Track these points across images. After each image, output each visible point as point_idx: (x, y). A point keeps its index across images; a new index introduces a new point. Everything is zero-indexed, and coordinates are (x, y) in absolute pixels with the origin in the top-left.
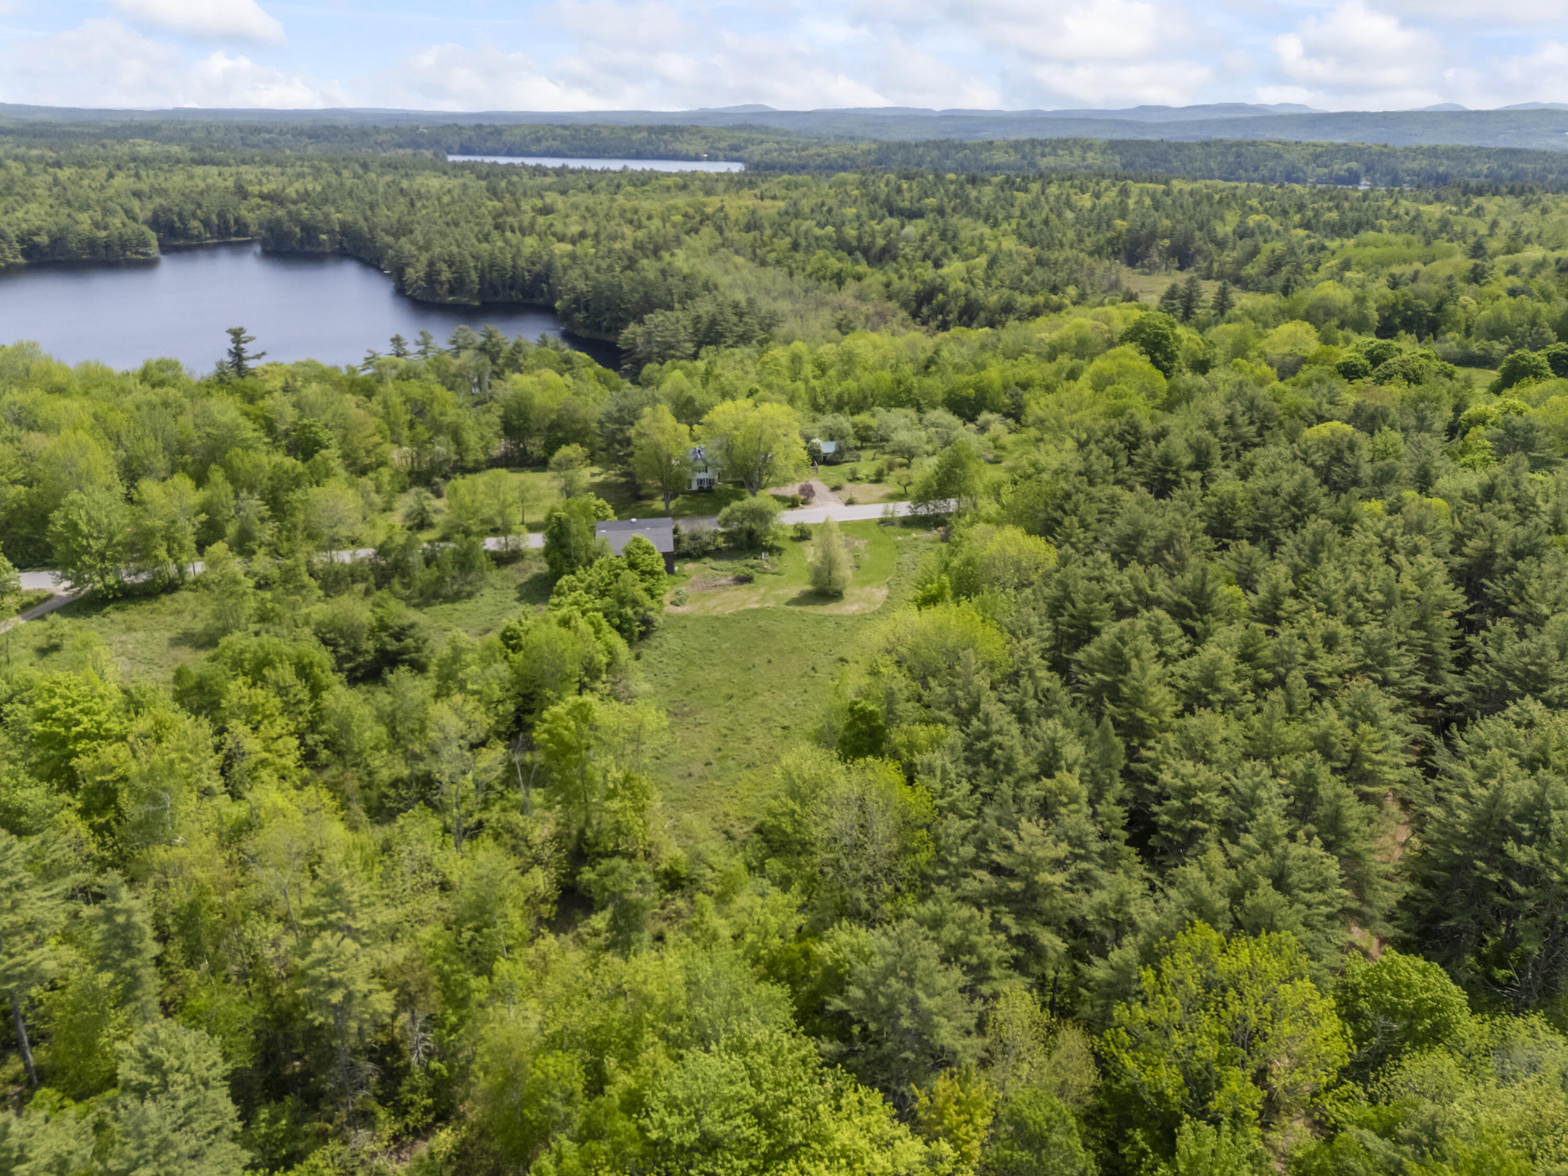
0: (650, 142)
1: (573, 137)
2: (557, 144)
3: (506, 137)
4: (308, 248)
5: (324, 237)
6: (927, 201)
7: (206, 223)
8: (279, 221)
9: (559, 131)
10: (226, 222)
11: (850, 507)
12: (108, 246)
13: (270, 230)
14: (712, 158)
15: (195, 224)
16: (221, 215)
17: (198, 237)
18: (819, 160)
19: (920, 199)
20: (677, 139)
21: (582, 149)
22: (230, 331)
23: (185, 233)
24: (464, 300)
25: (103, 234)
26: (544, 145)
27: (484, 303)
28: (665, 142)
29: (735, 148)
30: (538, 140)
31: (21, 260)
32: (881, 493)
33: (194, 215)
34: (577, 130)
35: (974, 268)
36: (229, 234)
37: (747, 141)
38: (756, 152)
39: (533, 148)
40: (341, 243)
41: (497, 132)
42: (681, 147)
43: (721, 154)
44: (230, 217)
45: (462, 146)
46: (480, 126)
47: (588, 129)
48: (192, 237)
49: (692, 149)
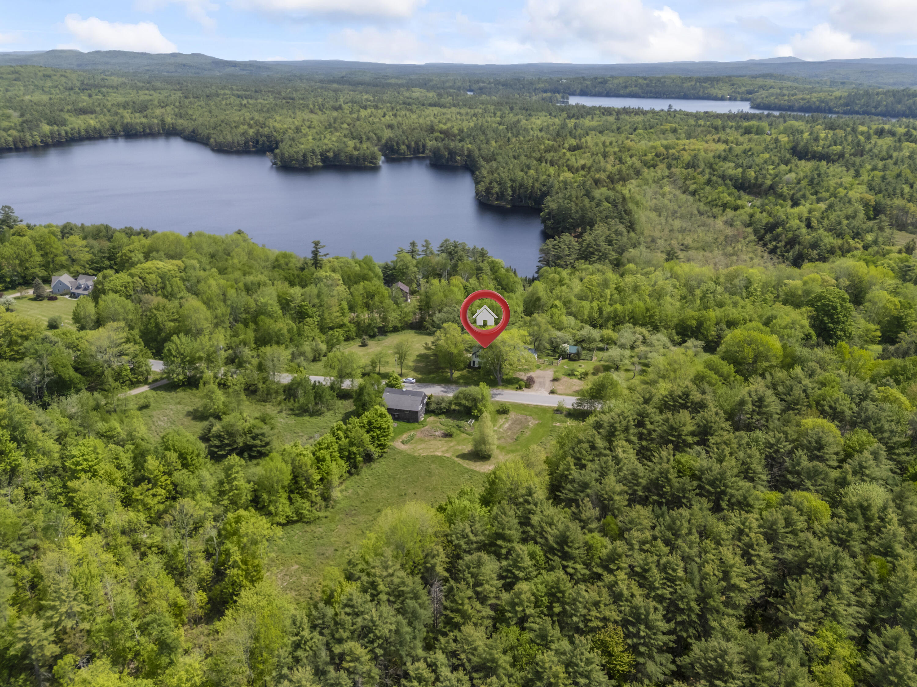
0: (694, 88)
1: (648, 85)
2: (636, 89)
3: (609, 86)
4: (450, 163)
5: (459, 158)
6: (834, 147)
7: (408, 147)
8: (438, 149)
9: (641, 81)
10: (418, 146)
11: (551, 395)
12: (358, 159)
13: (434, 153)
14: (733, 99)
15: (403, 147)
16: (416, 143)
17: (403, 154)
18: (802, 103)
19: (830, 146)
20: (713, 86)
21: (651, 92)
22: (313, 242)
23: (397, 152)
24: (503, 204)
25: (356, 153)
26: (628, 90)
27: (514, 206)
28: (704, 88)
29: (750, 92)
30: (626, 87)
31: (320, 164)
32: (577, 388)
33: (404, 143)
34: (651, 81)
35: (814, 210)
36: (419, 153)
37: (761, 87)
38: (762, 96)
39: (622, 92)
40: (466, 161)
41: (604, 82)
42: (714, 91)
43: (739, 97)
44: (420, 144)
45: (581, 91)
46: (596, 78)
47: (659, 80)
48: (401, 154)
49: (720, 94)
